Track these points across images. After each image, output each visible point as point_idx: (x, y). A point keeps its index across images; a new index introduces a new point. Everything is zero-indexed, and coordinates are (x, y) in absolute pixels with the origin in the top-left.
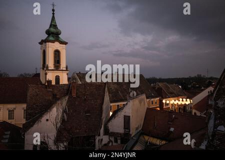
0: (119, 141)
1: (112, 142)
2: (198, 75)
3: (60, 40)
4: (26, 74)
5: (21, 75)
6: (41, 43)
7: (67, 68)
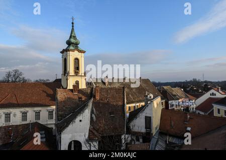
0: (141, 140)
1: (134, 140)
2: (194, 79)
3: (79, 48)
4: (40, 80)
5: (37, 81)
6: (62, 52)
7: (85, 73)
